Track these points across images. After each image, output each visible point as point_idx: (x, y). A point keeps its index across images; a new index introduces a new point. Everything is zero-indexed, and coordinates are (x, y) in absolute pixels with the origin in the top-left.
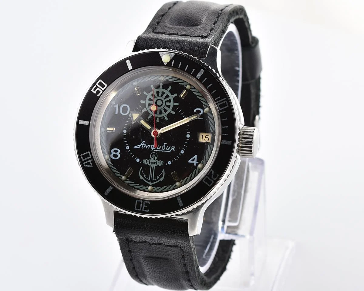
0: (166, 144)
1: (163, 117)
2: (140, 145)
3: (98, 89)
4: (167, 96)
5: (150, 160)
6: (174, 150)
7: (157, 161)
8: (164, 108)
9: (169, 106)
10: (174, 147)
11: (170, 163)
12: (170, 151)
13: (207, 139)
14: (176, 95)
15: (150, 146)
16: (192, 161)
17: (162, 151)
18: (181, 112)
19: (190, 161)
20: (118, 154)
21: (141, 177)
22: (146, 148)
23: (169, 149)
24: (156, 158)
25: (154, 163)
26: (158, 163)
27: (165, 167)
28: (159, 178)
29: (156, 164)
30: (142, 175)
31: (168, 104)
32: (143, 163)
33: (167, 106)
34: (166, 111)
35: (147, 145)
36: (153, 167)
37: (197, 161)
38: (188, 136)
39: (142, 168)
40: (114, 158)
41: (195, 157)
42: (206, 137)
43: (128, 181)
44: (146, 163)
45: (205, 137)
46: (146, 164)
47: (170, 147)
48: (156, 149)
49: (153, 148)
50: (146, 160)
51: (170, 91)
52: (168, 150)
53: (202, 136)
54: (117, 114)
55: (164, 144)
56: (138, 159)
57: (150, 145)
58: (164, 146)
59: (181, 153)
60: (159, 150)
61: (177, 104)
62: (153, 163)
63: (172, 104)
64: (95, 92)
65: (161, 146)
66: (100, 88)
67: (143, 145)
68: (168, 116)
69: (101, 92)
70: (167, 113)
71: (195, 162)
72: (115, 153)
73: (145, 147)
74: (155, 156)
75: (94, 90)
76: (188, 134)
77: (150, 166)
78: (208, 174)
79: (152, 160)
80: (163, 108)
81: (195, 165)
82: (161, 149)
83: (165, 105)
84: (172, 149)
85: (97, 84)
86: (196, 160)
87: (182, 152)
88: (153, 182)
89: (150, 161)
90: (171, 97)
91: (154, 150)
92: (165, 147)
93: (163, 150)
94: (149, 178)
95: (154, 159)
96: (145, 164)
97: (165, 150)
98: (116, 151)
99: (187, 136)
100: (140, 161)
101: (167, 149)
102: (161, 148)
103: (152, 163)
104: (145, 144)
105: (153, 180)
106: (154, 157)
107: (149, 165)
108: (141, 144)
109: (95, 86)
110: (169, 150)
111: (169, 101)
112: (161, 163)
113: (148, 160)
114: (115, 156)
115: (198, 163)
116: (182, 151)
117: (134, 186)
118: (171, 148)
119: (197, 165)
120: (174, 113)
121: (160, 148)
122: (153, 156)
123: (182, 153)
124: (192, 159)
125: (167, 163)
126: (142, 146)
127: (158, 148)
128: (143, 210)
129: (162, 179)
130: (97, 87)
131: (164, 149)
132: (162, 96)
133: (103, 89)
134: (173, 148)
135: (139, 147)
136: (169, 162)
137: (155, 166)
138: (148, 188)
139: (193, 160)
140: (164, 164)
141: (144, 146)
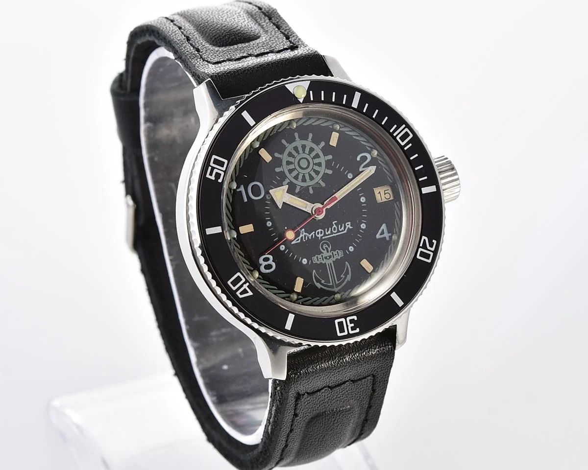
0: (336, 222)
1: (317, 183)
2: (300, 238)
3: (215, 171)
4: (312, 150)
5: (322, 254)
6: (350, 228)
7: (332, 253)
8: (314, 170)
9: (319, 164)
10: (349, 223)
11: (351, 249)
12: (345, 232)
13: (387, 196)
14: (323, 144)
15: (315, 234)
16: (381, 235)
17: (334, 235)
18: (340, 167)
19: (378, 236)
20: (271, 262)
21: (318, 285)
22: (310, 238)
23: (343, 228)
24: (329, 249)
25: (330, 257)
26: (336, 255)
27: (347, 257)
28: (344, 276)
29: (334, 257)
30: (318, 281)
31: (316, 161)
32: (314, 262)
33: (316, 164)
34: (317, 173)
35: (309, 234)
36: (331, 264)
37: (389, 233)
38: (363, 200)
39: (314, 271)
40: (268, 271)
41: (384, 227)
42: (386, 192)
43: (301, 299)
44: (318, 260)
45: (385, 194)
46: (318, 263)
47: (343, 225)
48: (325, 235)
49: (320, 236)
50: (317, 257)
51: (313, 141)
52: (342, 231)
53: (380, 193)
54: (246, 201)
55: (333, 223)
56: (305, 260)
57: (314, 232)
58: (335, 226)
59: (362, 229)
60: (329, 235)
61: (330, 157)
62: (328, 258)
63: (323, 159)
64: (213, 178)
65: (330, 229)
66: (219, 169)
67: (303, 235)
68: (323, 179)
69: (222, 174)
70: (321, 175)
71: (386, 235)
72: (266, 263)
73: (308, 237)
74: (327, 246)
75: (211, 174)
76: (362, 196)
77: (325, 263)
78: (421, 245)
79: (325, 254)
80: (312, 169)
81: (388, 239)
82: (332, 233)
83: (314, 164)
84: (347, 226)
85: (212, 164)
86: (386, 231)
87: (363, 226)
88: (338, 286)
89: (322, 256)
90: (318, 150)
91: (323, 238)
92: (336, 228)
93: (335, 233)
94: (330, 283)
95: (328, 252)
96: (316, 263)
97: (338, 231)
98: (266, 260)
99: (361, 200)
100: (308, 262)
101: (340, 230)
102: (331, 231)
103: (326, 258)
104: (306, 234)
105: (337, 282)
106: (326, 248)
107: (323, 262)
108: (301, 236)
109: (210, 168)
110: (344, 230)
111: (317, 156)
112: (339, 254)
113: (320, 256)
114: (268, 267)
115: (390, 234)
116: (363, 224)
117: (312, 303)
118: (345, 227)
119: (391, 237)
120: (330, 172)
121: (329, 232)
122: (324, 247)
123: (364, 228)
124: (380, 231)
125: (349, 251)
126: (302, 238)
127: (327, 233)
128: (351, 332)
129: (349, 277)
130: (213, 168)
131: (336, 231)
132: (304, 153)
133: (224, 169)
134: (349, 225)
135: (299, 241)
136: (350, 247)
137: (333, 261)
138: (334, 298)
139: (383, 233)
140: (345, 253)
141: (305, 236)
